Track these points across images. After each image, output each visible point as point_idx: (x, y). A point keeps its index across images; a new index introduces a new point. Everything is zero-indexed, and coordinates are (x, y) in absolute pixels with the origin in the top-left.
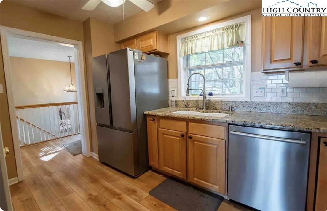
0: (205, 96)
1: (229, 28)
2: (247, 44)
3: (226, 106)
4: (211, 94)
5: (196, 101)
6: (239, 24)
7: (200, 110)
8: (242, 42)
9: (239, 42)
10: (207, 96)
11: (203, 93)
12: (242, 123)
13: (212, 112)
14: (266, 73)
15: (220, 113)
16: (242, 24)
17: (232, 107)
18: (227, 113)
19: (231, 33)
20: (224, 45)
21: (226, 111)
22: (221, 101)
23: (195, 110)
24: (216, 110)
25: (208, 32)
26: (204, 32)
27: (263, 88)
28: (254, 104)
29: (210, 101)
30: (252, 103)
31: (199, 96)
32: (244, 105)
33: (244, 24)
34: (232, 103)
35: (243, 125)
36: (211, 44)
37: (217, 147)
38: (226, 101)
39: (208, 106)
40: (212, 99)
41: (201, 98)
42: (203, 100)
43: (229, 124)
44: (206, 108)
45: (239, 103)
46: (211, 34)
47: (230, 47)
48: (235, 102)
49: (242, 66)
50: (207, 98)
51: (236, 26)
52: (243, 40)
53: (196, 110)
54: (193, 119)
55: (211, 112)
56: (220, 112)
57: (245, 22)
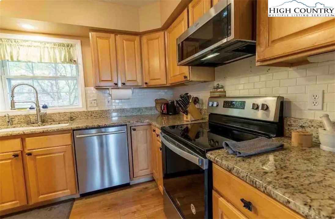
0: (40, 109)
1: (60, 45)
2: (80, 64)
3: (65, 117)
4: (45, 107)
5: (25, 116)
6: (70, 45)
7: (33, 125)
8: (75, 61)
9: (72, 60)
10: (41, 109)
11: (36, 105)
12: (85, 128)
13: (50, 124)
14: (97, 89)
15: (59, 125)
16: (73, 45)
17: (71, 117)
18: (67, 123)
19: (63, 50)
20: (56, 59)
21: (66, 122)
22: (59, 113)
23: (25, 125)
24: (54, 122)
25: (35, 42)
26: (30, 40)
27: (95, 100)
28: (90, 113)
29: (46, 113)
30: (89, 112)
31: (29, 110)
32: (82, 114)
33: (75, 46)
34: (71, 114)
35: (86, 129)
36: (41, 55)
37: (64, 155)
38: (65, 112)
39: (44, 120)
40: (48, 111)
41: (34, 112)
42: (36, 113)
43: (74, 130)
44: (41, 122)
45: (77, 114)
46: (39, 44)
47: (63, 62)
48: (73, 112)
49: (75, 81)
50: (42, 111)
51: (68, 46)
52: (76, 59)
53: (27, 126)
54: (32, 134)
55: (48, 125)
56: (59, 123)
57: (76, 45)
